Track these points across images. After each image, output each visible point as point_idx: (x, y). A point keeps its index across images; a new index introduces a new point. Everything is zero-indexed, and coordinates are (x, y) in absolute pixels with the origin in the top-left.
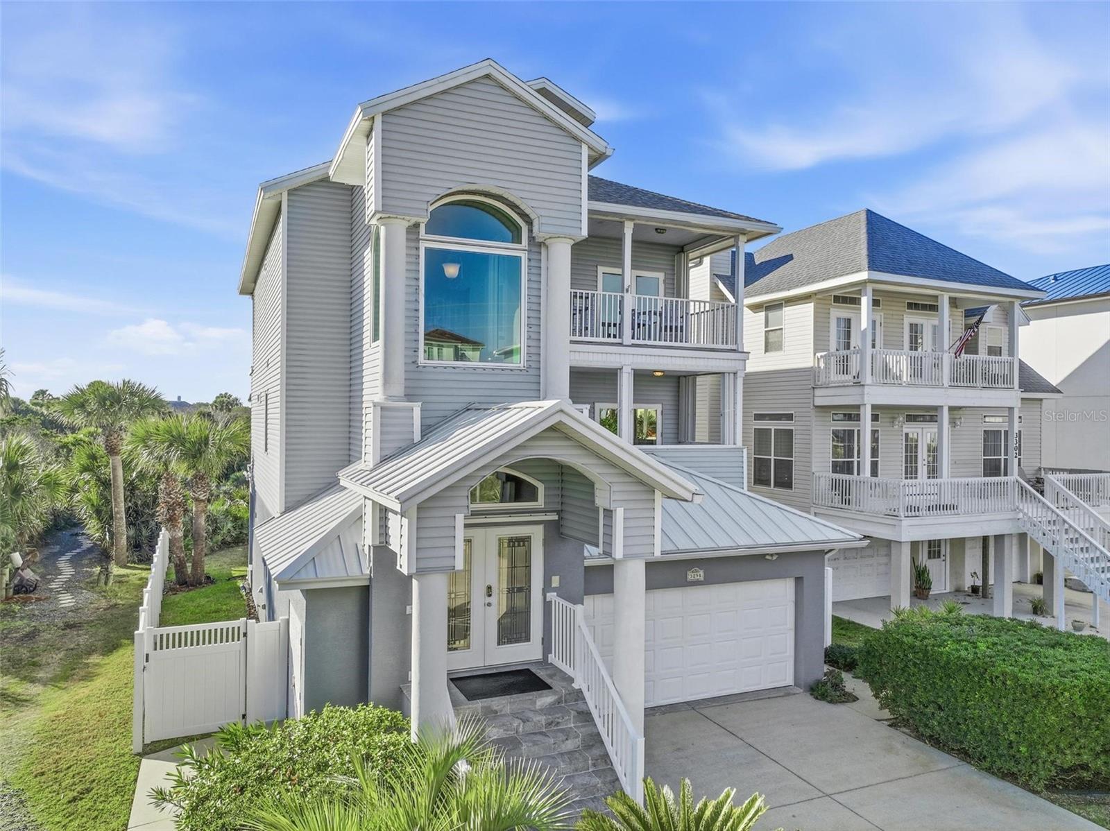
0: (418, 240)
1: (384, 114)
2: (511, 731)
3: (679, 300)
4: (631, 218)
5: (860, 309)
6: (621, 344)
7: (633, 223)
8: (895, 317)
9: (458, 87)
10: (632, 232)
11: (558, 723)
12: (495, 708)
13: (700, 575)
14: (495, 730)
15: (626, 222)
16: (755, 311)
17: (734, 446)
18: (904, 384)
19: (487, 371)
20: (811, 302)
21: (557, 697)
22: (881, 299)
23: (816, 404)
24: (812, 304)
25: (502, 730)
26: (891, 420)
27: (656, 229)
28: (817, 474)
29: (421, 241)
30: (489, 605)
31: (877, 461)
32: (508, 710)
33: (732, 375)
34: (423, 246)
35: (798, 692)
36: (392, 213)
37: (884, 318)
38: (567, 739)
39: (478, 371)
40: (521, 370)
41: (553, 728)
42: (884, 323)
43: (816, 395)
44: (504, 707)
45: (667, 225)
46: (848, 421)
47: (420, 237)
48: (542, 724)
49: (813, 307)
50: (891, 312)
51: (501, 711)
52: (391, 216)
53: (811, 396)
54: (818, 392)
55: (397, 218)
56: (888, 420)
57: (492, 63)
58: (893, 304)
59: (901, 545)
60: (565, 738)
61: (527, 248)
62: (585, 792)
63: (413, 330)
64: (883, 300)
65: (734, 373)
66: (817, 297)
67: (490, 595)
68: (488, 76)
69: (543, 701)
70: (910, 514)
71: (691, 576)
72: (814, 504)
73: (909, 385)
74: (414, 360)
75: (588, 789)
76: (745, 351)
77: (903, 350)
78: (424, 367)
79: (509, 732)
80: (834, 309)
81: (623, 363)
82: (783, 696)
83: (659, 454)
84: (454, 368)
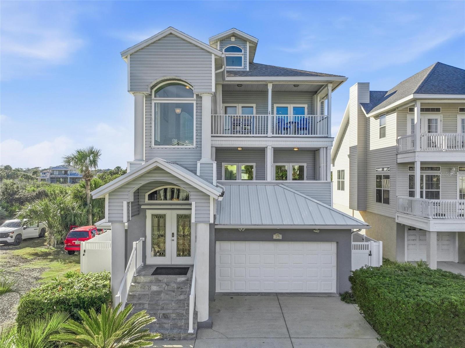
0: (151, 100)
1: (131, 55)
2: (162, 288)
3: (313, 116)
4: (271, 82)
5: (414, 114)
6: (267, 137)
7: (272, 84)
8: (450, 116)
9: (159, 40)
10: (272, 88)
11: (182, 288)
12: (160, 279)
13: (280, 237)
14: (155, 287)
15: (268, 84)
16: (377, 119)
17: (327, 181)
18: (444, 151)
19: (183, 149)
20: (395, 113)
21: (186, 278)
22: (441, 107)
23: (398, 162)
24: (396, 113)
25: (158, 287)
26: (449, 170)
27: (294, 85)
28: (398, 197)
29: (152, 101)
30: (173, 240)
31: (439, 191)
32: (165, 280)
33: (325, 149)
34: (153, 102)
35: (336, 296)
36: (136, 91)
37: (443, 117)
38: (181, 295)
39: (175, 149)
40: (194, 148)
41: (180, 290)
42: (443, 120)
43: (398, 158)
44: (164, 279)
45: (299, 83)
46: (431, 170)
47: (152, 99)
48: (175, 288)
49: (396, 115)
50: (448, 114)
51: (162, 281)
52: (135, 92)
53: (395, 158)
54: (399, 156)
55: (137, 93)
56: (447, 170)
57: (172, 28)
58: (449, 109)
59: (430, 233)
60: (180, 294)
61: (196, 99)
62: (178, 316)
63: (150, 135)
64: (442, 108)
65: (326, 148)
66: (399, 109)
67: (173, 237)
68: (171, 34)
69: (180, 279)
70: (436, 217)
71: (275, 237)
72: (398, 212)
73: (446, 151)
74: (150, 146)
75: (179, 315)
76: (332, 137)
77: (456, 133)
78: (154, 148)
79: (161, 289)
80: (409, 115)
81: (268, 145)
82: (327, 297)
83: (285, 184)
84: (166, 148)
